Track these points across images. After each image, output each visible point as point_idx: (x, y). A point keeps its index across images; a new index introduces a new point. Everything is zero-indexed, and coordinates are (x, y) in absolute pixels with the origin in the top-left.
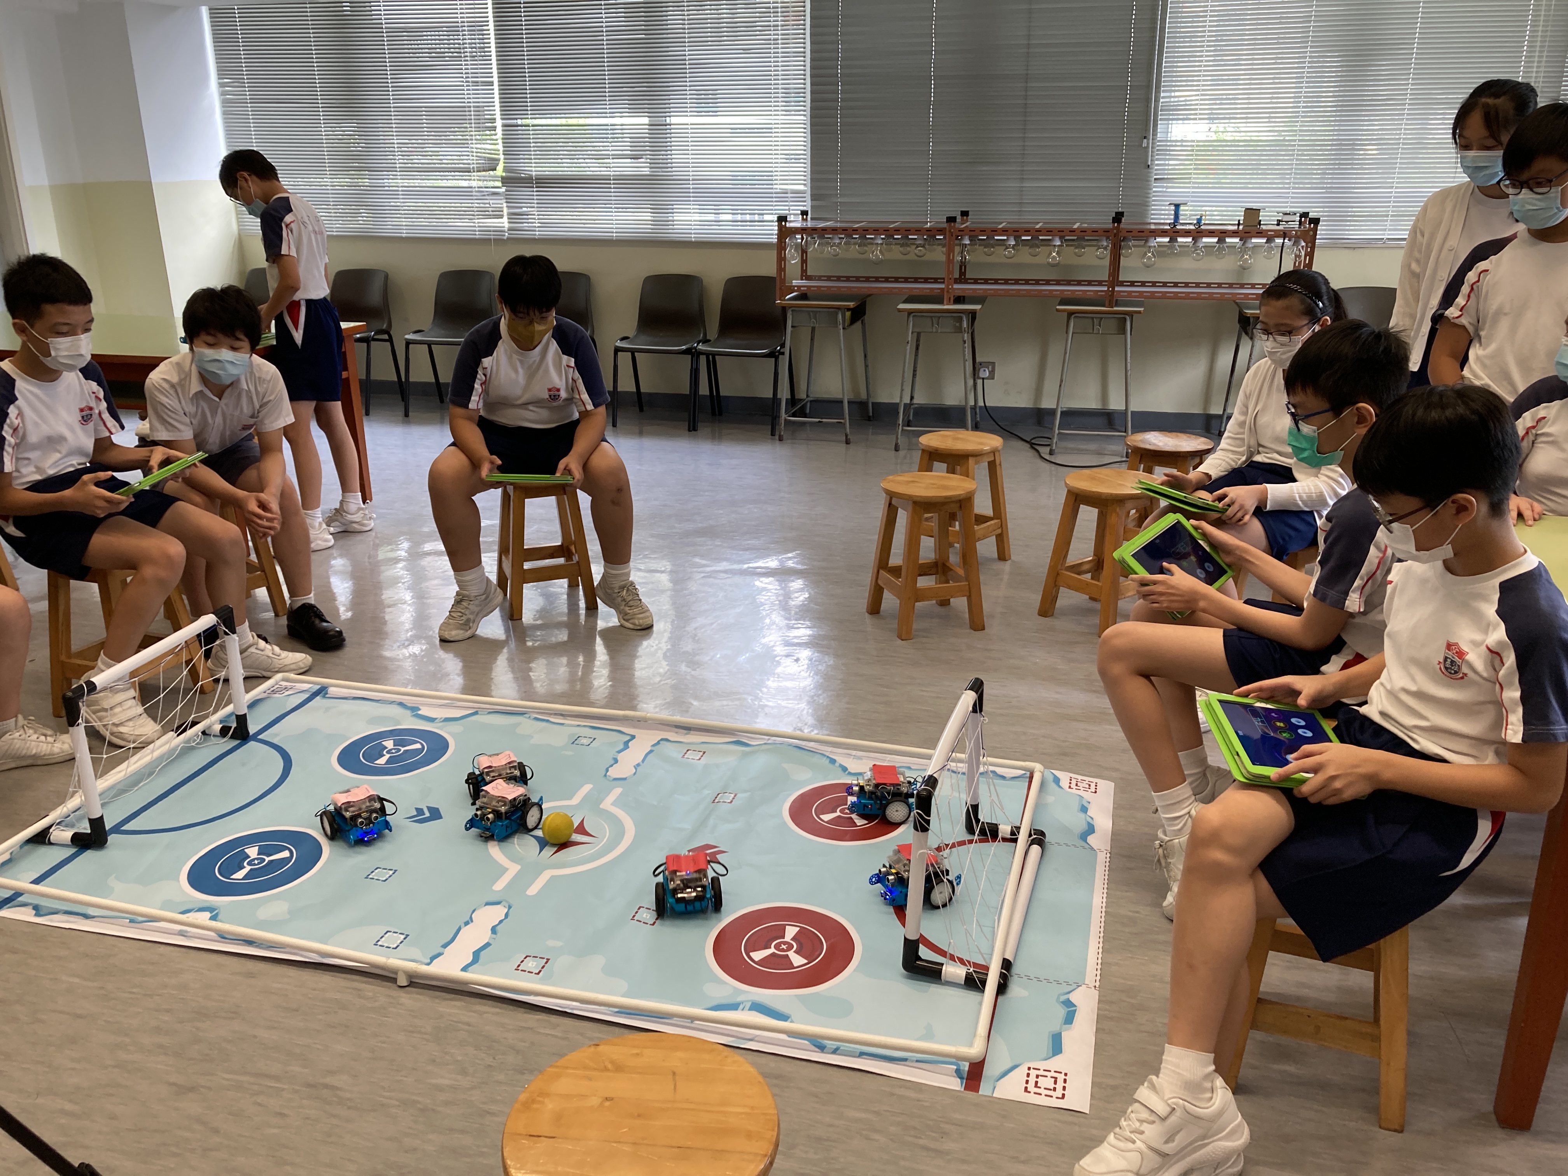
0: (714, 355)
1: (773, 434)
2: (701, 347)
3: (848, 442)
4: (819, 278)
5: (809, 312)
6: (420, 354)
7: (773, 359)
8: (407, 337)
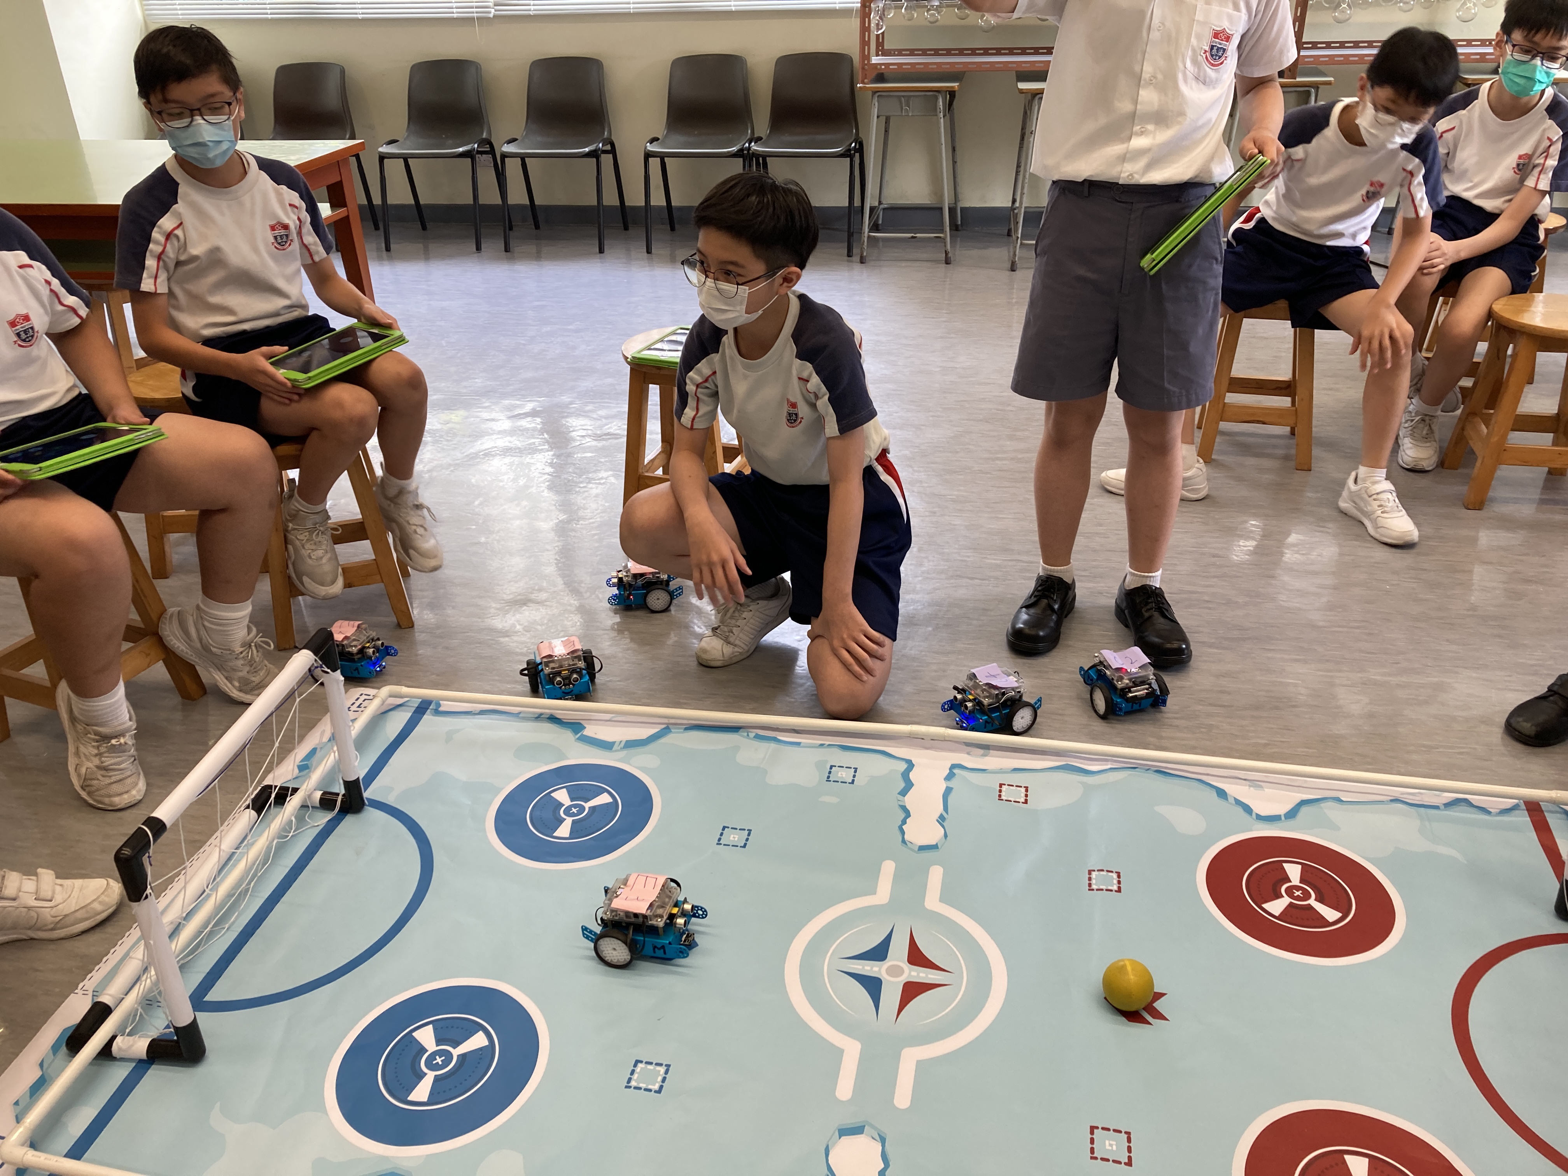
0: (765, 156)
1: (850, 254)
2: (754, 147)
3: (947, 262)
4: (900, 53)
5: (899, 97)
6: (394, 169)
7: (848, 159)
8: (380, 149)
